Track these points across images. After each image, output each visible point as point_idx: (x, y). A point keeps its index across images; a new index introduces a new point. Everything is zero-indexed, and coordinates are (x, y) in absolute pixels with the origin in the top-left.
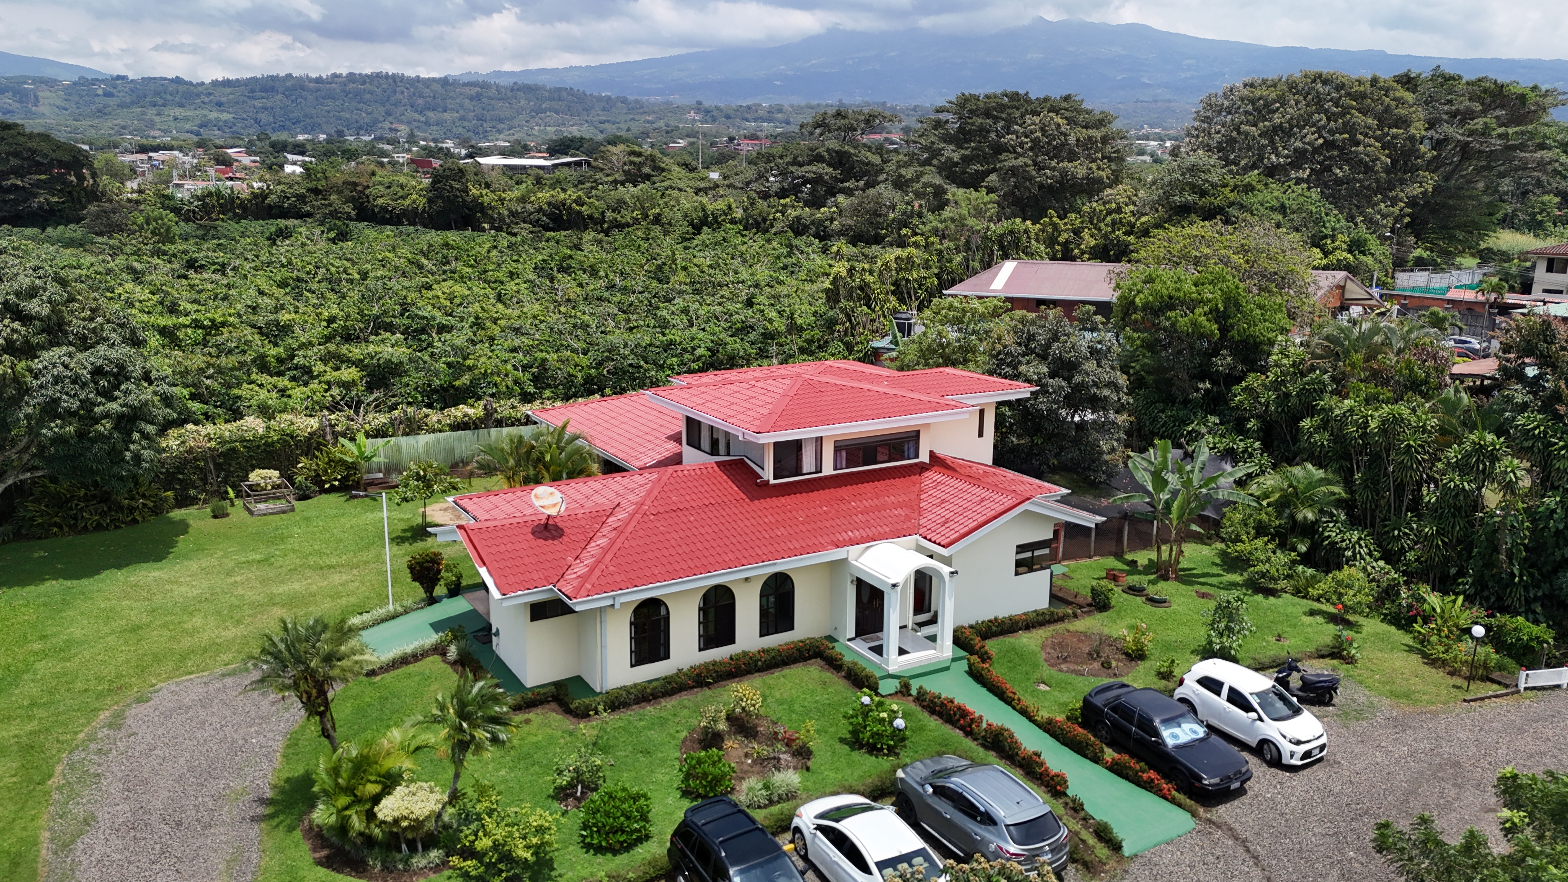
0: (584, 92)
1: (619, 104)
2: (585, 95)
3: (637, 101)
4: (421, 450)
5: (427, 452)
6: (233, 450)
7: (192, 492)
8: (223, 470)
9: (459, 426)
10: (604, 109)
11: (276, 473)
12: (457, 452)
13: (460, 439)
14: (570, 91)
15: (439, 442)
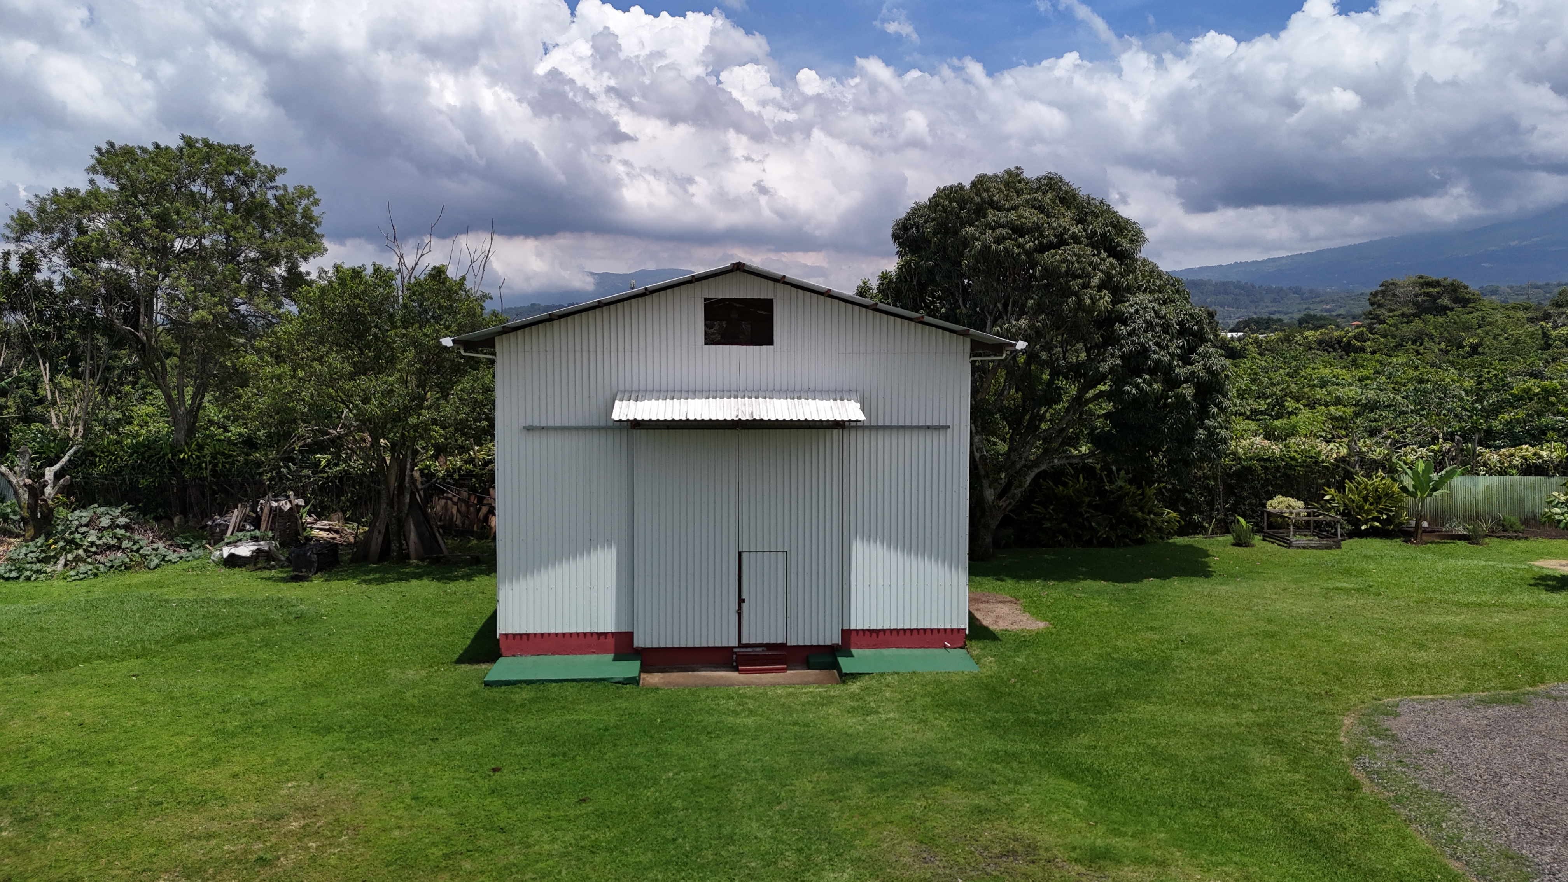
0: (1252, 285)
1: (1292, 295)
2: (1254, 287)
3: (1311, 291)
4: (1479, 497)
5: (1488, 500)
6: (1249, 470)
7: (1196, 517)
8: (1235, 494)
9: (1529, 469)
10: (1274, 301)
11: (1301, 504)
12: (1528, 506)
13: (1533, 487)
14: (1238, 285)
15: (1505, 489)
